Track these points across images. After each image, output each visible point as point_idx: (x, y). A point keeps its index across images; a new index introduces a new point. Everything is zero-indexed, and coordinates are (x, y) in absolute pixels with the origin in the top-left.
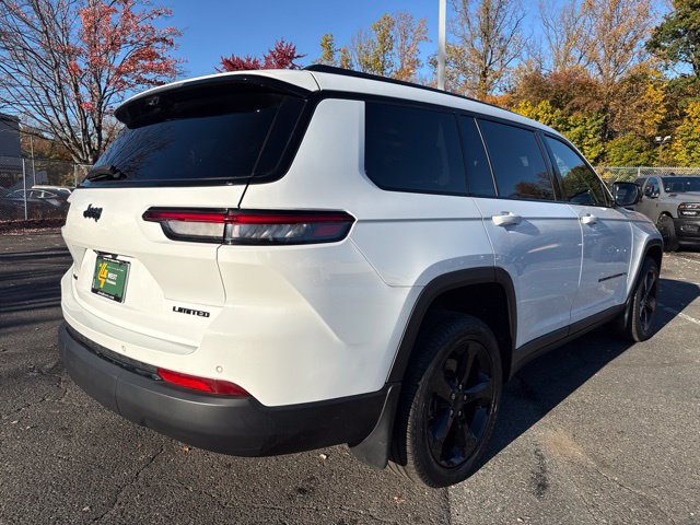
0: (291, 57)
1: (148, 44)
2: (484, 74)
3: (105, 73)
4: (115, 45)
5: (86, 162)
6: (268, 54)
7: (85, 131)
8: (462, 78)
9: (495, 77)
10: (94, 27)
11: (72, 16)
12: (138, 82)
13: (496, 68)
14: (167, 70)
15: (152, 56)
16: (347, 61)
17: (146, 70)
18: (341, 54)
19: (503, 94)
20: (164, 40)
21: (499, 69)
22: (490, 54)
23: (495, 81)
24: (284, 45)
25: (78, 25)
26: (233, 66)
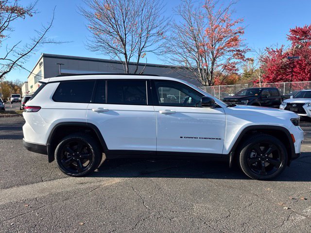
5: (205, 85)
26: (296, 32)
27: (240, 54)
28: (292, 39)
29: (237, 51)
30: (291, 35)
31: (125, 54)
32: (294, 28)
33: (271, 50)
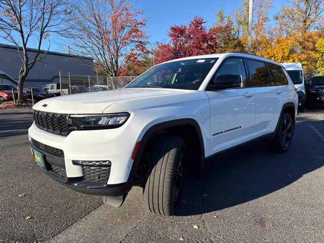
0: (201, 23)
1: (135, 26)
2: (305, 21)
3: (119, 39)
4: (123, 28)
5: (112, 76)
6: (190, 23)
7: (112, 63)
8: (292, 25)
9: (312, 22)
10: (115, 21)
11: (107, 18)
12: (132, 42)
13: (312, 17)
14: (142, 36)
15: (137, 31)
16: (230, 21)
17: (133, 37)
18: (227, 18)
19: (316, 30)
20: (141, 23)
21: (314, 18)
22: (309, 10)
23: (312, 24)
24: (198, 18)
25: (110, 21)
26: (175, 30)
27: (141, 45)
28: (171, 35)
29: (139, 42)
30: (171, 32)
31: (21, 32)
32: (173, 26)
33: (161, 45)
